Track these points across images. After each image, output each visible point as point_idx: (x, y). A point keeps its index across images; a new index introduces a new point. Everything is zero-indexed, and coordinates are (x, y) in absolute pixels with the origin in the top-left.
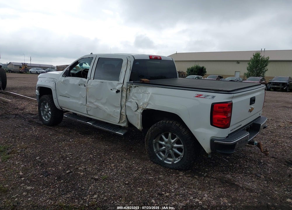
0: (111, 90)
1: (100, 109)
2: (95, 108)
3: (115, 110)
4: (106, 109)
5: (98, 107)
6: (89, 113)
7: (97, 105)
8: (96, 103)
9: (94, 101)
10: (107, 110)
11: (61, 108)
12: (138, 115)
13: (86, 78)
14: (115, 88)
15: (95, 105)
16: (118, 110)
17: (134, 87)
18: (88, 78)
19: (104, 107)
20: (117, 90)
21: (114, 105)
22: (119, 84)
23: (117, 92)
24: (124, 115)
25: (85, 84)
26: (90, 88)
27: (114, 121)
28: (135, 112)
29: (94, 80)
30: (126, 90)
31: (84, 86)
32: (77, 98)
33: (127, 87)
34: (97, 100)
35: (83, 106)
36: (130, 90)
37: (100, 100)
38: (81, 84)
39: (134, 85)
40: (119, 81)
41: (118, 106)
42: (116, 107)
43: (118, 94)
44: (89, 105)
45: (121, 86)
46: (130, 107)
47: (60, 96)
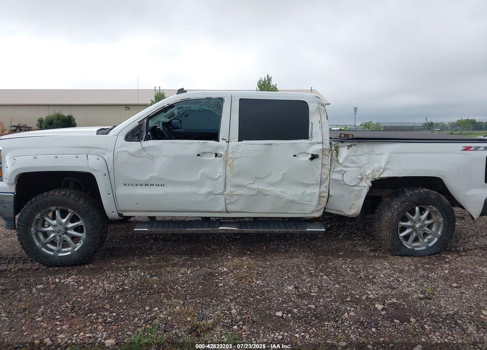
1: (267, 195)
2: (252, 195)
3: (304, 192)
4: (283, 192)
5: (260, 192)
6: (230, 208)
7: (258, 188)
8: (255, 186)
9: (249, 182)
10: (284, 195)
11: (120, 215)
12: (361, 191)
13: (217, 139)
14: (305, 153)
15: (251, 189)
16: (313, 191)
17: (347, 147)
18: (223, 139)
19: (277, 190)
20: (312, 155)
21: (304, 182)
22: (313, 144)
23: (312, 159)
24: (323, 197)
25: (220, 152)
26: (237, 158)
27: (301, 211)
28: (351, 187)
29: (244, 142)
30: (329, 152)
31: (216, 155)
32: (191, 184)
33: (331, 147)
34: (258, 179)
35: (213, 196)
36: (337, 152)
37: (265, 178)
38: (205, 153)
39: (349, 144)
40: (310, 139)
41: (314, 182)
42: (307, 185)
43: (315, 161)
44: (234, 192)
45: (320, 147)
46: (341, 181)
47: (126, 185)
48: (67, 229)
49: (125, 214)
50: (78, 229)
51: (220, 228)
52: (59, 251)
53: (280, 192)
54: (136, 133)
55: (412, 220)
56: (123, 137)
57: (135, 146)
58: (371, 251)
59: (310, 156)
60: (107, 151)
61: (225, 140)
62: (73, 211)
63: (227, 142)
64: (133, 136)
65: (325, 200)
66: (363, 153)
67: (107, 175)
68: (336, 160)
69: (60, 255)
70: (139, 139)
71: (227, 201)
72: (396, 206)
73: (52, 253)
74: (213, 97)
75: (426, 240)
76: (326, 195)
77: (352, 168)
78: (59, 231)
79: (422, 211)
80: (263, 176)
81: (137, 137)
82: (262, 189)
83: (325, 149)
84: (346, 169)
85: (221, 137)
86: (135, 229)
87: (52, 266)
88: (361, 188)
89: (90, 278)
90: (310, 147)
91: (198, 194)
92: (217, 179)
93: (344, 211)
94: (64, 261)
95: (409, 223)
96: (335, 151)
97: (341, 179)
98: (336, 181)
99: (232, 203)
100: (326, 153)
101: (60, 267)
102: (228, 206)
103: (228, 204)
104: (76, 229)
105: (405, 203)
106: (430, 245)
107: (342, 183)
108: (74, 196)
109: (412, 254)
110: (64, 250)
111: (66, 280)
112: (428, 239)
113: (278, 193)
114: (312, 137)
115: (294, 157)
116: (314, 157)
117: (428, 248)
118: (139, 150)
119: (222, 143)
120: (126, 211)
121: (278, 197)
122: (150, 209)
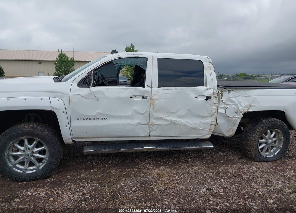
0: (196, 97)
1: (177, 124)
2: (167, 125)
3: (201, 122)
4: (187, 122)
5: (173, 123)
6: (152, 133)
7: (172, 120)
8: (169, 118)
9: (165, 116)
10: (188, 124)
11: (73, 141)
12: (236, 120)
13: (143, 86)
14: (202, 95)
15: (167, 120)
16: (207, 121)
17: (228, 92)
18: (148, 86)
19: (183, 121)
20: (207, 97)
21: (201, 115)
22: (208, 89)
23: (206, 99)
24: (213, 125)
25: (146, 95)
26: (158, 99)
27: (199, 134)
28: (230, 118)
29: (162, 88)
30: (217, 95)
31: (143, 97)
32: (126, 117)
33: (218, 91)
34: (171, 113)
35: (141, 125)
36: (222, 95)
37: (176, 112)
38: (135, 96)
39: (229, 90)
40: (205, 86)
41: (207, 115)
42: (203, 117)
43: (208, 101)
44: (155, 123)
45: (212, 91)
46: (224, 114)
47: (79, 119)
48: (33, 153)
49: (77, 140)
50: (42, 152)
51: (144, 148)
52: (26, 170)
53: (186, 122)
54: (86, 81)
55: (265, 138)
56: (76, 84)
57: (85, 91)
58: (239, 159)
59: (206, 98)
60: (65, 94)
61: (149, 86)
62: (38, 140)
63: (150, 88)
64: (83, 83)
65: (213, 126)
66: (238, 96)
67: (65, 112)
68: (221, 100)
69: (27, 172)
70: (88, 86)
71: (150, 129)
72: (258, 130)
73: (21, 172)
74: (140, 57)
75: (272, 151)
76: (214, 123)
77: (231, 105)
78: (27, 155)
79: (271, 132)
80: (174, 112)
81: (86, 84)
82: (174, 120)
83: (215, 93)
84: (227, 106)
85: (146, 84)
86: (84, 151)
87: (21, 181)
88: (236, 118)
89: (55, 190)
90: (205, 91)
91: (130, 125)
92: (144, 114)
93: (224, 133)
94: (31, 177)
95: (263, 141)
96: (221, 94)
97: (224, 113)
98: (221, 114)
99: (153, 130)
100: (215, 96)
101: (27, 181)
102: (151, 133)
103: (151, 131)
104: (40, 152)
105: (263, 128)
106: (276, 154)
107: (224, 115)
108: (40, 128)
109: (266, 160)
110: (30, 168)
111: (36, 193)
112: (274, 150)
113: (184, 123)
114: (206, 85)
115: (195, 98)
116: (208, 98)
117: (274, 156)
118: (89, 94)
119: (147, 88)
120: (78, 138)
121: (185, 126)
122: (96, 136)
